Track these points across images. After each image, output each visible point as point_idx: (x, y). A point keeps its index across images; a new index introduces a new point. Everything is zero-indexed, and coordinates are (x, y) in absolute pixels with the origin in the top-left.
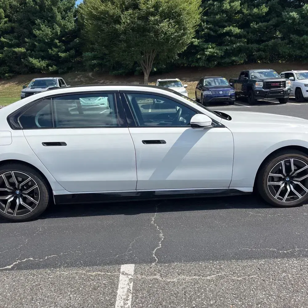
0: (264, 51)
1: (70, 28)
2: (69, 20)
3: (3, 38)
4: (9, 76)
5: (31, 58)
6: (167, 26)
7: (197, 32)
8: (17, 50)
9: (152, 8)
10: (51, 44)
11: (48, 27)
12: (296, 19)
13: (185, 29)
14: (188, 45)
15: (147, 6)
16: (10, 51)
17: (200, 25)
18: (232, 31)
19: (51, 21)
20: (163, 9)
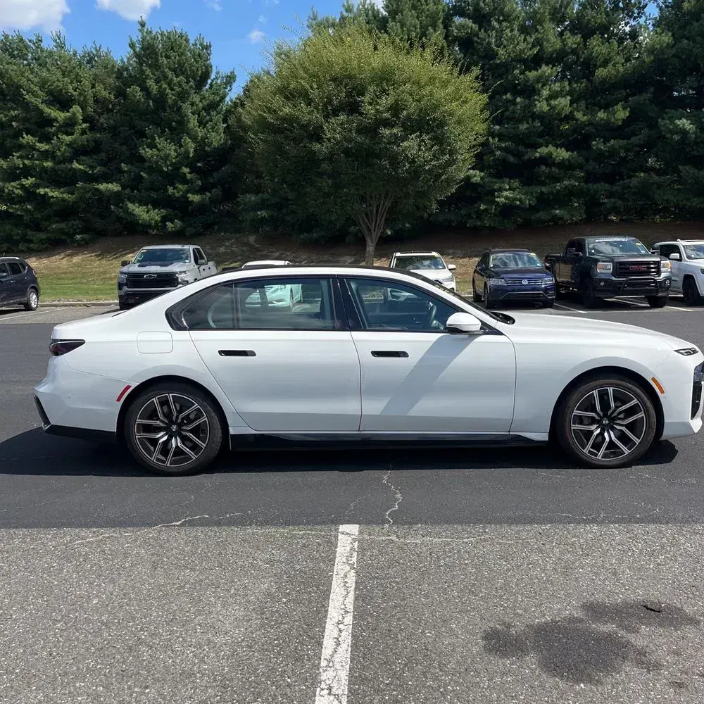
0: (621, 197)
1: (216, 145)
2: (214, 128)
3: (77, 162)
4: (83, 239)
5: (131, 203)
6: (416, 147)
7: (479, 157)
8: (102, 187)
9: (388, 111)
10: (174, 176)
11: (170, 143)
12: (688, 132)
13: (452, 153)
14: (459, 183)
15: (378, 107)
16: (87, 189)
17: (485, 145)
18: (551, 154)
19: (176, 130)
20: (408, 114)
